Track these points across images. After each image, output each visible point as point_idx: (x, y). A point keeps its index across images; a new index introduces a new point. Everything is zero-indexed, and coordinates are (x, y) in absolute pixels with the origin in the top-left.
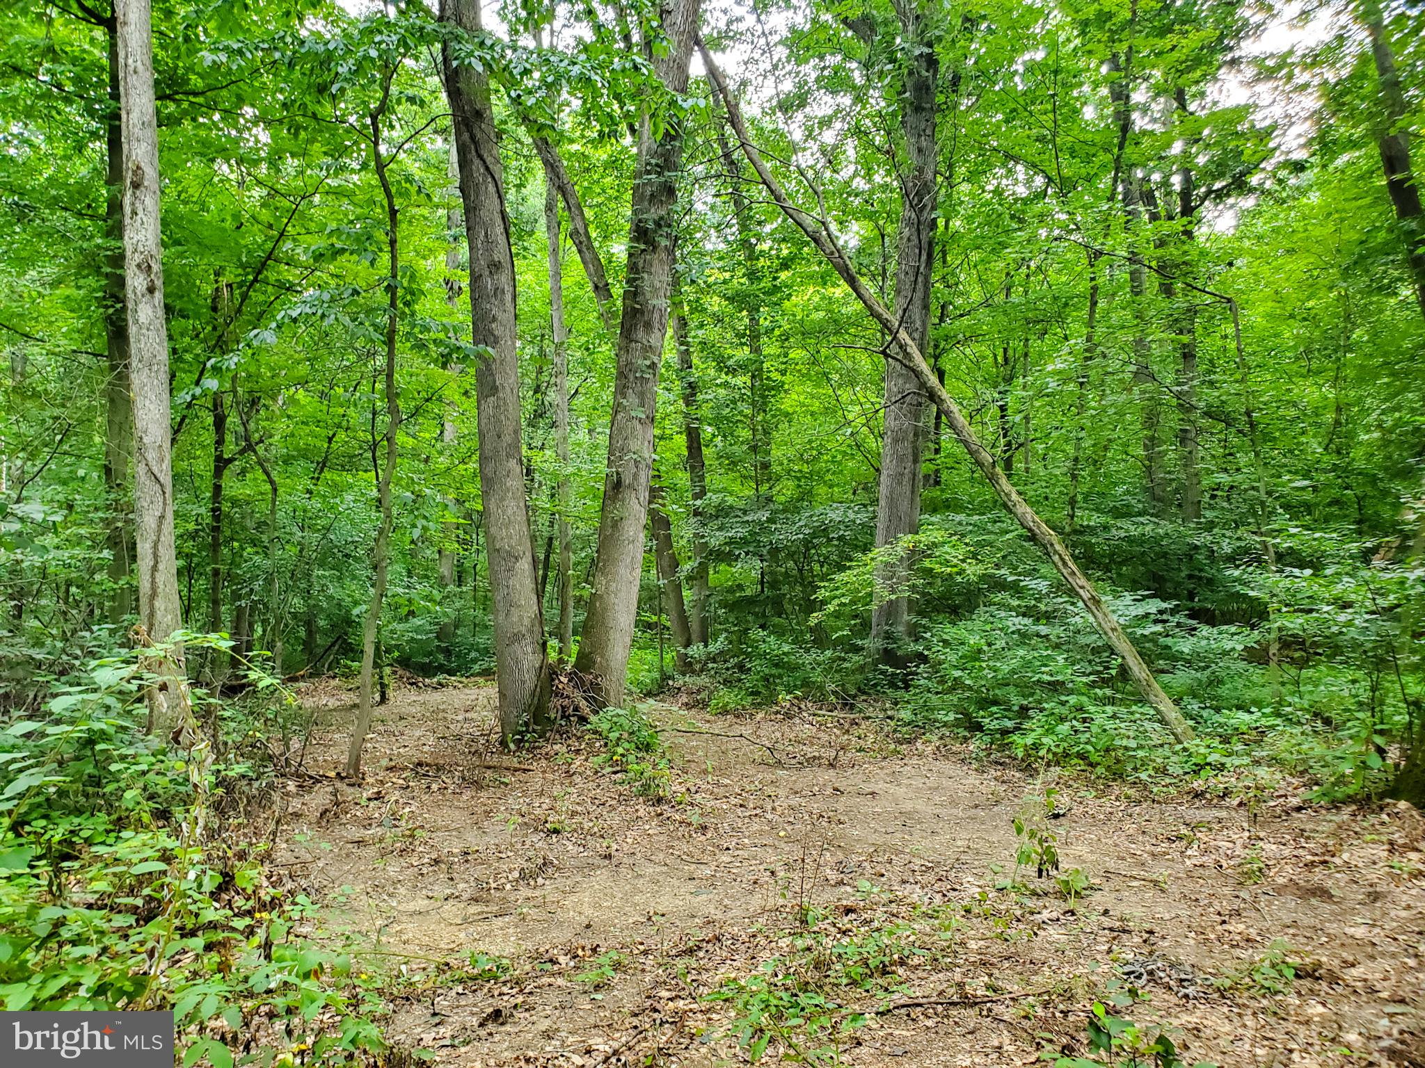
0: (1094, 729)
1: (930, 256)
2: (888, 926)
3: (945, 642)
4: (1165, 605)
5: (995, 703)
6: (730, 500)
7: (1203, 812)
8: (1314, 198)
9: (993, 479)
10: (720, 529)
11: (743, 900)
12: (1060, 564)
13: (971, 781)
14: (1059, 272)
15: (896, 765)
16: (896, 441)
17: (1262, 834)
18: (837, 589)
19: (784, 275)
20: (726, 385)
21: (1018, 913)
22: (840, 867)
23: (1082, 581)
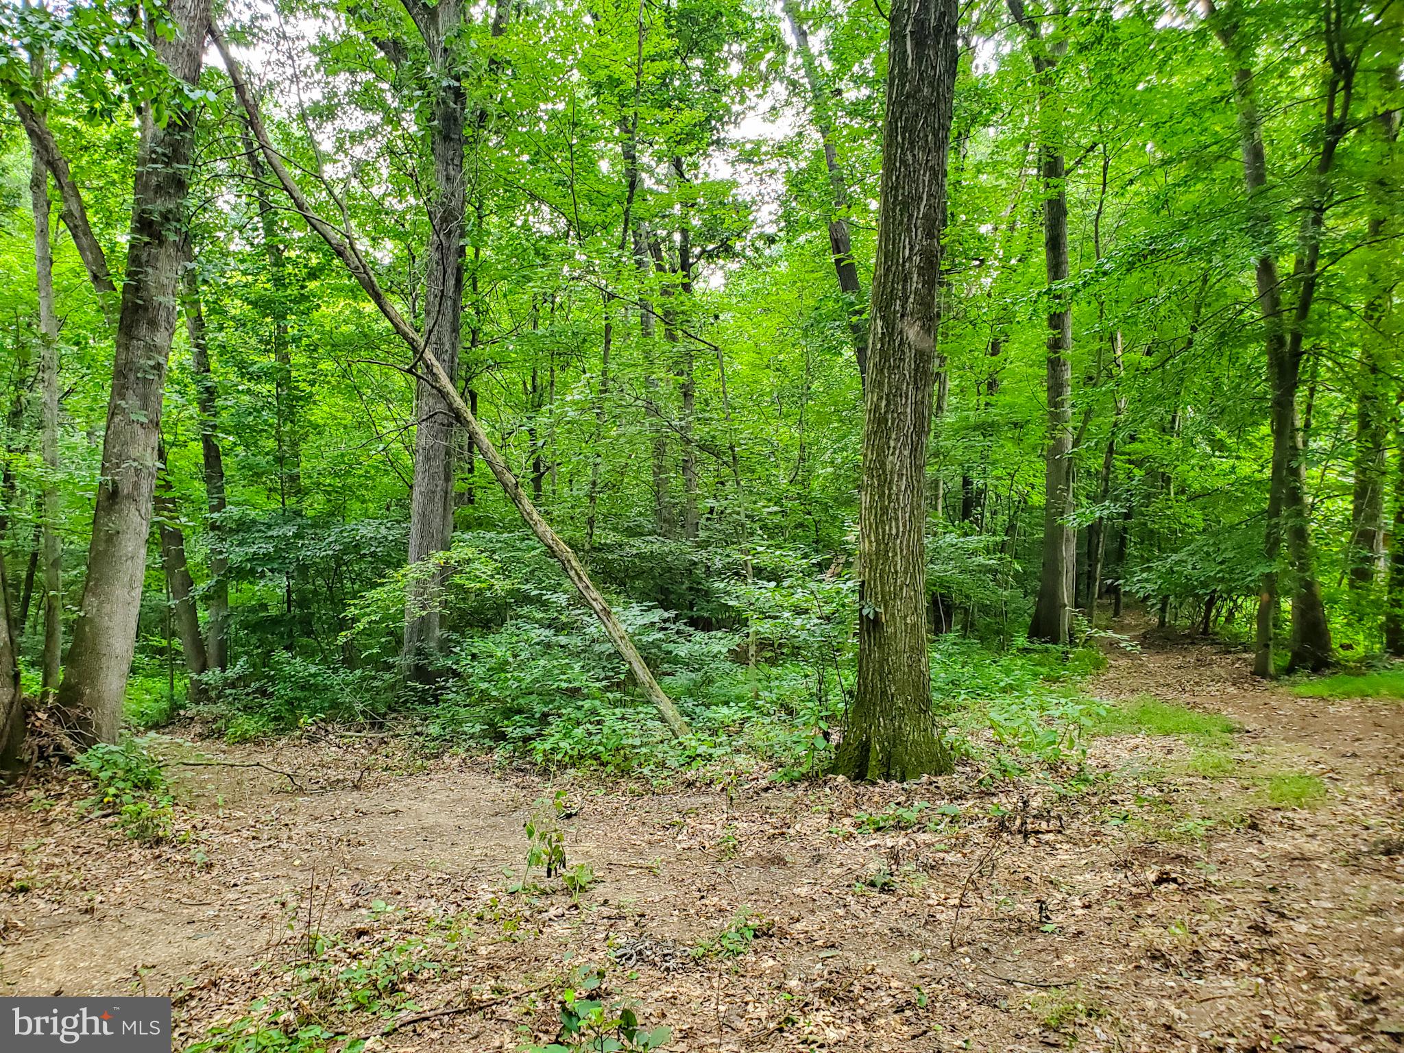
0: (606, 730)
1: (458, 281)
2: (401, 943)
3: (474, 656)
4: (666, 615)
5: (519, 712)
6: (253, 514)
7: (693, 799)
8: (783, 267)
9: (516, 499)
10: (240, 545)
11: (248, 937)
12: (576, 579)
13: (495, 790)
14: (581, 309)
15: (421, 780)
16: (428, 459)
17: (737, 815)
18: (369, 606)
19: (312, 285)
20: (249, 391)
21: (527, 914)
22: (356, 890)
23: (595, 594)
